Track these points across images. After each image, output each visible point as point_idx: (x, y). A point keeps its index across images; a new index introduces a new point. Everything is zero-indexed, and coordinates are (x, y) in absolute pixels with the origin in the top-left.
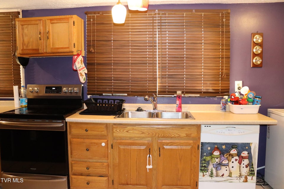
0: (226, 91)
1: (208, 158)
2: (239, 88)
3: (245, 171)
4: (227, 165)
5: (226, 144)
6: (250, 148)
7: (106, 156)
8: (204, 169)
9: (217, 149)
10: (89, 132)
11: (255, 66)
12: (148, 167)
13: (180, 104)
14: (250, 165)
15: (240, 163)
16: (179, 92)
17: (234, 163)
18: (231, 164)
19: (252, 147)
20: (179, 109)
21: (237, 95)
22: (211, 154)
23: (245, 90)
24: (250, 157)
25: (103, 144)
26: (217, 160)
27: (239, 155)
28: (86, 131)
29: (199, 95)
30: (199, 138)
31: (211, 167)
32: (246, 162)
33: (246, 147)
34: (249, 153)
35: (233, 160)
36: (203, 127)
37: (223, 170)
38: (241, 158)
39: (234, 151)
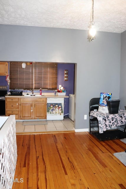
0: (56, 88)
1: (49, 108)
2: (60, 87)
3: (60, 112)
4: (55, 110)
5: (54, 104)
6: (61, 105)
7: (18, 108)
8: (48, 111)
9: (52, 105)
10: (13, 100)
11: (66, 80)
12: (31, 111)
13: (41, 93)
14: (62, 110)
15: (59, 109)
16: (41, 89)
17: (57, 109)
18: (56, 110)
19: (62, 104)
20: (41, 94)
21: (59, 90)
22: (50, 107)
23: (62, 88)
24: (61, 107)
25: (17, 104)
26: (52, 108)
27: (58, 107)
28: (12, 100)
29: (47, 90)
30: (47, 102)
31: (50, 111)
32: (60, 109)
33: (60, 104)
34: (61, 106)
35: (57, 108)
36: (48, 98)
37: (54, 112)
38: (59, 108)
39: (57, 106)
